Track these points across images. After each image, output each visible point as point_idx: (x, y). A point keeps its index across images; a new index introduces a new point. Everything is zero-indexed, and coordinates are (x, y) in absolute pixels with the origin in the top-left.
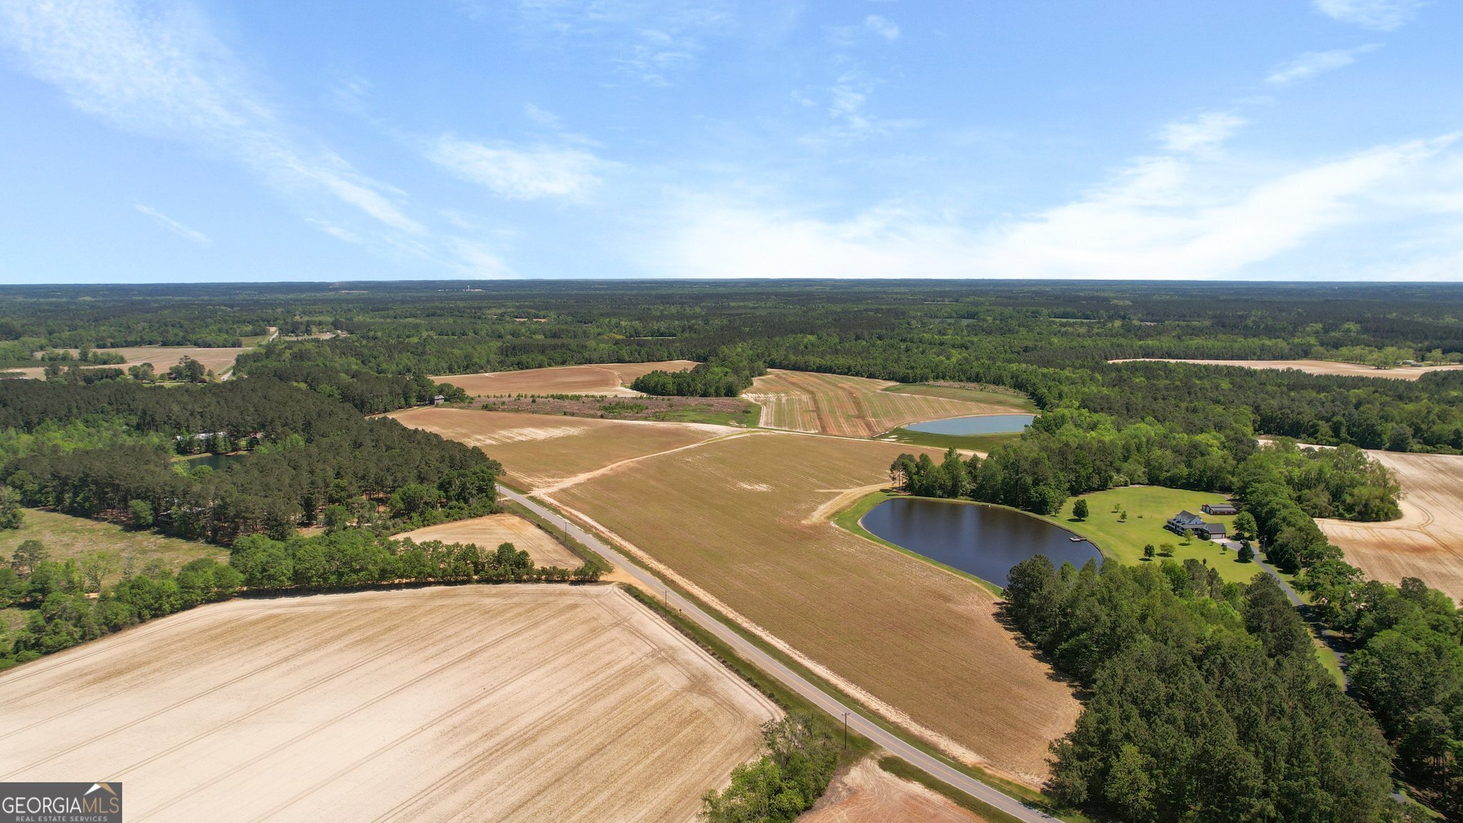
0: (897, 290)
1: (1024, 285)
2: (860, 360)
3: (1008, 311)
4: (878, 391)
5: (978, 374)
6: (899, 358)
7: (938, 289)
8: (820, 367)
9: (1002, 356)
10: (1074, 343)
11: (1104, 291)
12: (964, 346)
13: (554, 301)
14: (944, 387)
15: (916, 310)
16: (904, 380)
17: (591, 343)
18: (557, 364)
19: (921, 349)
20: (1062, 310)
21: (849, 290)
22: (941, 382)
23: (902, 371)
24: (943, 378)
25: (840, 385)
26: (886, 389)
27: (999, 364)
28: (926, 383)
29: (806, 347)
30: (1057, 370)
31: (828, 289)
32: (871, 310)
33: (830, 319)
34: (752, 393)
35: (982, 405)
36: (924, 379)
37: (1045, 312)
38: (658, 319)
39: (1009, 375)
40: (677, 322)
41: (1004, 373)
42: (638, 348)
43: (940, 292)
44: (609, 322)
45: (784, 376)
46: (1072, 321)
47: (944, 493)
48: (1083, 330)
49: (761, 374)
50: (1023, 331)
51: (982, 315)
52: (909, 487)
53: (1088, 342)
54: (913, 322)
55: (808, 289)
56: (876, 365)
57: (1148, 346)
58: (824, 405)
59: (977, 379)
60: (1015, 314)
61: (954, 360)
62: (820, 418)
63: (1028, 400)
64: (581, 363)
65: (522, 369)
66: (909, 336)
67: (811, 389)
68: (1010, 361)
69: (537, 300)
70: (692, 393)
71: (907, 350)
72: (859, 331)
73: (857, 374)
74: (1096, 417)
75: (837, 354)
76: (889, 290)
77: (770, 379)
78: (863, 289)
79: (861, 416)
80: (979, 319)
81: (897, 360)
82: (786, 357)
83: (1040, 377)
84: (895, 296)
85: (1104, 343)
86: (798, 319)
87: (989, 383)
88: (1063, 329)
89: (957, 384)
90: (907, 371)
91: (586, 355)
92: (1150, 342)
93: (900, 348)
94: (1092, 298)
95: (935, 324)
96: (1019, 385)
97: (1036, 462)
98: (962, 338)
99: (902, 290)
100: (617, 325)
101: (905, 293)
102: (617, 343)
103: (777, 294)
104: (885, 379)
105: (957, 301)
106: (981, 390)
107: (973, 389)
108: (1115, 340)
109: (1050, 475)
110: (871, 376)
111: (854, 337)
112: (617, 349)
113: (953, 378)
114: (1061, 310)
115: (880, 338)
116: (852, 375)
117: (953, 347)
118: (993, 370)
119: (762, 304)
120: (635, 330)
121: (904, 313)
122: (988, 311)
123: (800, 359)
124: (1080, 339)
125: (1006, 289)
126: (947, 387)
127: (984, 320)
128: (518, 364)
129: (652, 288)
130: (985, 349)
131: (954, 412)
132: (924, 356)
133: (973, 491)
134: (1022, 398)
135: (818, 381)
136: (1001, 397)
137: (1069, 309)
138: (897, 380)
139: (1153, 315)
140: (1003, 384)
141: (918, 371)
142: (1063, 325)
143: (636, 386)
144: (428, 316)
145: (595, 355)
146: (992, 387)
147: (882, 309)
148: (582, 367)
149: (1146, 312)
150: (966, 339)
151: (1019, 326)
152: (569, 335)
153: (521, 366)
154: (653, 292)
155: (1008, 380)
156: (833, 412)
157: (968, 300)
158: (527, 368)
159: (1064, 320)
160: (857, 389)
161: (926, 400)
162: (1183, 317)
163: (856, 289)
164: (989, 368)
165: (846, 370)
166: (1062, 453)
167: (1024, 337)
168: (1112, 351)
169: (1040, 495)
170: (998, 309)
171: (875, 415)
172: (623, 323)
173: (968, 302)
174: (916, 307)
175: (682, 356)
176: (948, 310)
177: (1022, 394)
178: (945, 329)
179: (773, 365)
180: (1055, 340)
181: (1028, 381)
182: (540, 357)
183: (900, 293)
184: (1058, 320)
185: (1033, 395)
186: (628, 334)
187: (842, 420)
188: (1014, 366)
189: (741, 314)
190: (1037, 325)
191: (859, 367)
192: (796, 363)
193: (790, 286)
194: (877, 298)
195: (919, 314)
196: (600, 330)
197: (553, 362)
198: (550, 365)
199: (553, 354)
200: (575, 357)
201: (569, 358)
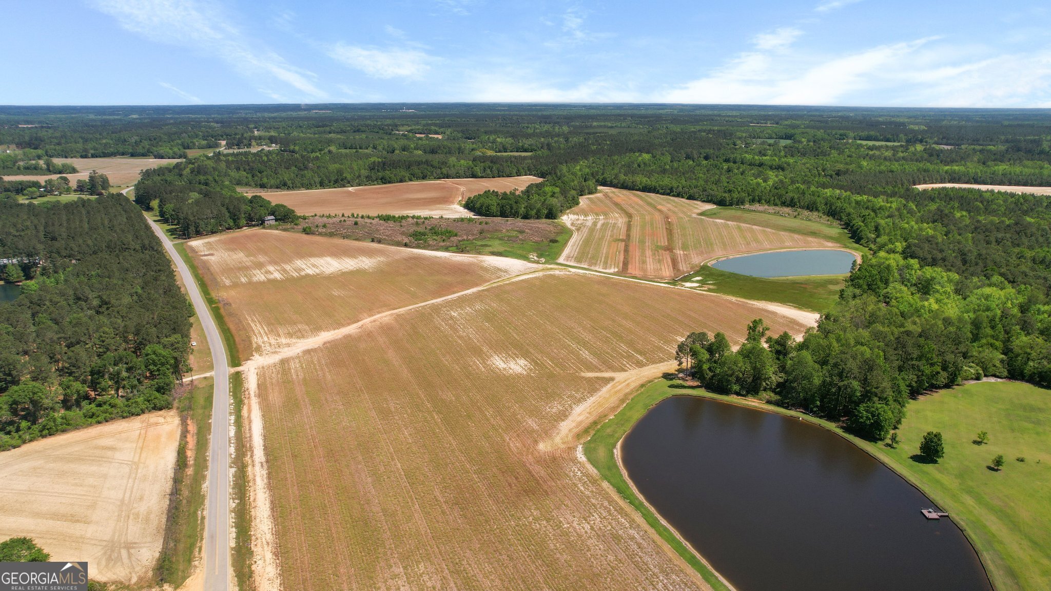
0: (730, 113)
1: (832, 111)
2: (683, 181)
3: (820, 133)
4: (694, 216)
5: (792, 199)
6: (719, 179)
7: (763, 113)
8: (646, 187)
9: (816, 179)
10: (882, 167)
11: (898, 116)
12: (780, 168)
13: (459, 120)
14: (759, 212)
15: (743, 132)
16: (721, 203)
18: (418, 178)
19: (741, 170)
20: (867, 133)
21: (691, 113)
22: (757, 206)
23: (719, 194)
24: (759, 201)
25: (659, 207)
26: (702, 214)
27: (813, 188)
28: (742, 207)
29: (639, 166)
30: (870, 198)
31: (676, 112)
32: (704, 132)
33: (669, 139)
34: (574, 214)
35: (796, 236)
36: (740, 202)
37: (851, 134)
38: (528, 136)
39: (823, 201)
40: (542, 139)
41: (818, 200)
42: (491, 165)
43: (765, 116)
44: (489, 138)
45: (611, 195)
46: (877, 144)
47: (742, 387)
48: (889, 154)
49: (590, 193)
50: (834, 153)
51: (798, 137)
52: (695, 373)
53: (896, 166)
54: (738, 142)
55: (661, 111)
56: (696, 187)
57: (954, 172)
58: (636, 232)
59: (791, 204)
60: (826, 136)
61: (770, 183)
62: (626, 251)
63: (841, 231)
64: (439, 178)
65: (385, 183)
66: (732, 156)
67: (631, 211)
68: (824, 186)
69: (446, 119)
70: (515, 215)
71: (729, 170)
72: (689, 150)
73: (678, 195)
74: (929, 272)
75: (664, 173)
76: (723, 113)
77: (598, 199)
78: (703, 112)
79: (669, 249)
80: (795, 141)
81: (717, 182)
82: (616, 176)
83: (853, 204)
84: (727, 119)
85: (912, 167)
86: (641, 138)
87: (803, 208)
88: (871, 153)
89: (771, 209)
90: (724, 195)
91: (444, 170)
92: (956, 168)
93: (722, 168)
94: (891, 123)
95: (756, 144)
96: (833, 213)
97: (869, 366)
98: (779, 160)
99: (734, 113)
101: (736, 116)
103: (632, 116)
104: (704, 201)
105: (777, 123)
106: (795, 217)
107: (787, 217)
108: (921, 165)
109: (886, 384)
110: (691, 198)
111: (685, 156)
112: (472, 166)
113: (768, 202)
114: (863, 134)
115: (706, 158)
116: (674, 196)
117: (771, 168)
118: (807, 196)
119: (618, 124)
120: (503, 146)
121: (731, 134)
122: (803, 133)
123: (629, 179)
124: (888, 163)
125: (818, 114)
126: (761, 212)
127: (800, 142)
128: (381, 179)
129: (540, 110)
130: (800, 172)
131: (766, 245)
132: (743, 177)
133: (779, 385)
134: (836, 230)
135: (641, 202)
136: (814, 226)
137: (872, 133)
138: (715, 203)
139: (948, 139)
140: (817, 210)
141: (735, 195)
142: (871, 148)
143: (469, 206)
144: (355, 132)
145: (452, 171)
146: (806, 213)
147: (714, 131)
148: (438, 182)
149: (941, 137)
150: (783, 160)
151: (830, 148)
153: (384, 181)
154: (540, 113)
155: (822, 207)
156: (642, 242)
157: (786, 123)
158: (390, 182)
159: (870, 143)
160: (674, 212)
161: (739, 227)
162: (976, 141)
163: (698, 112)
164: (804, 193)
165: (669, 191)
166: (900, 344)
167: (835, 161)
168: (921, 176)
169: (873, 416)
170: (811, 132)
171: (685, 247)
172: (499, 140)
173: (786, 125)
174: (743, 129)
175: (529, 172)
176: (769, 131)
177: (836, 223)
178: (765, 149)
179: (604, 184)
180: (865, 163)
181: (842, 210)
182: (403, 173)
183: (732, 116)
184: (864, 143)
185: (847, 225)
186: (497, 150)
187: (648, 253)
188: (828, 192)
189: (597, 133)
190: (847, 148)
191: (680, 189)
192: (624, 182)
193: (647, 109)
194: (712, 120)
195: (744, 135)
196: (475, 146)
197: (414, 177)
198: (411, 180)
199: (416, 170)
200: (434, 173)
201: (429, 173)
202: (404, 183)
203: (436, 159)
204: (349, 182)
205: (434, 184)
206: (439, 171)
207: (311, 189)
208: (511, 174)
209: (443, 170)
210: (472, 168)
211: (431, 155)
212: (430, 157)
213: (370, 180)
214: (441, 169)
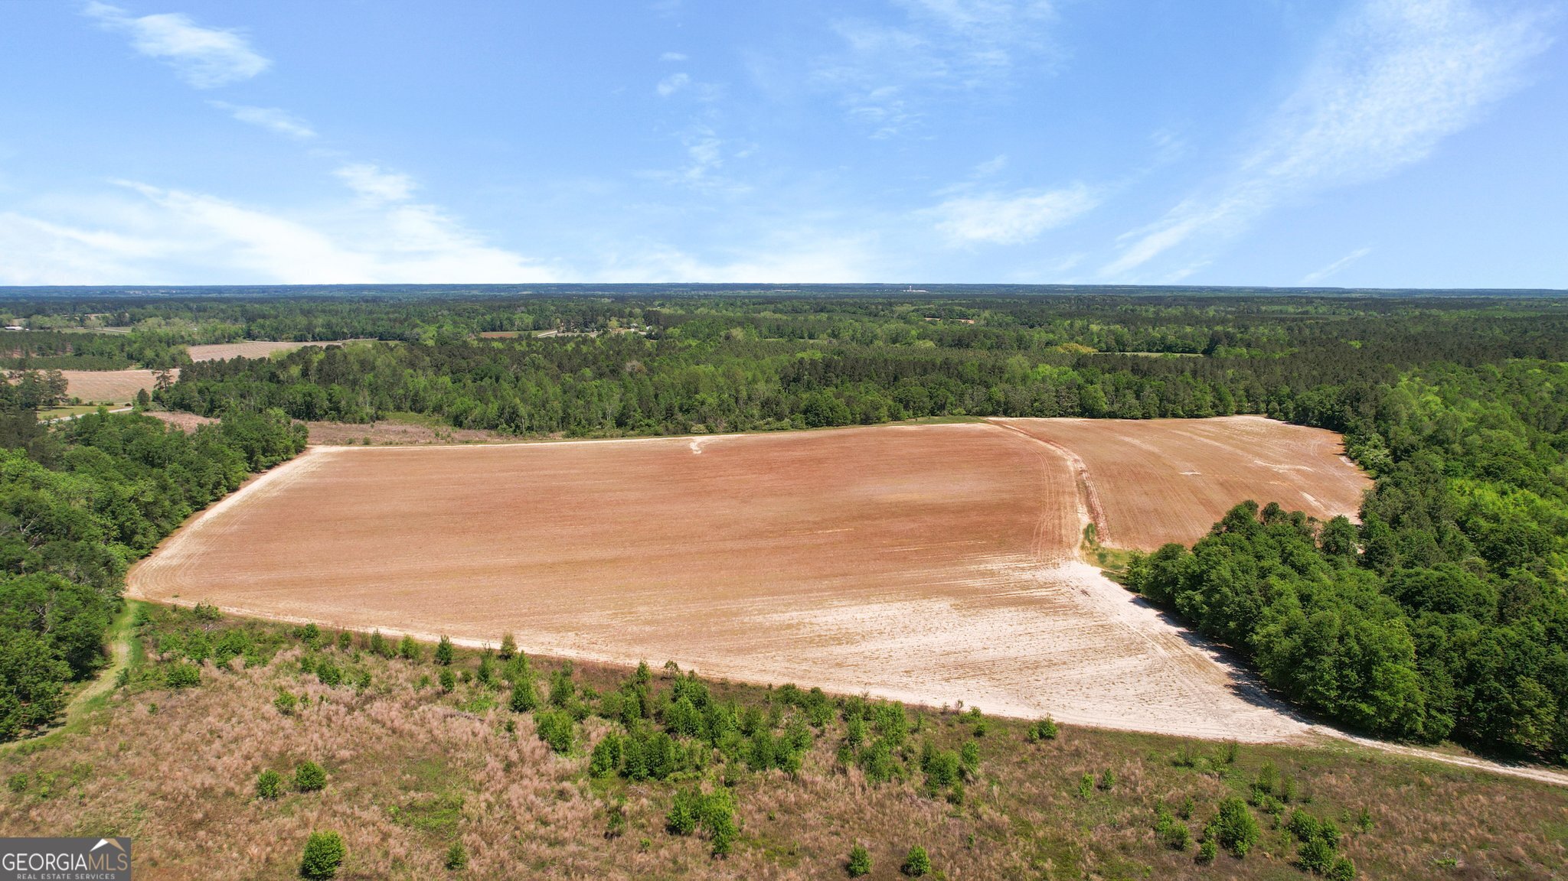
17: (1017, 362)
38: (1157, 323)
42: (1136, 379)
44: (1071, 325)
64: (982, 413)
65: (814, 425)
91: (998, 392)
100: (1085, 331)
102: (1080, 363)
112: (1080, 381)
120: (1117, 339)
128: (805, 412)
145: (1021, 395)
148: (979, 426)
152: (989, 342)
153: (815, 417)
158: (829, 423)
172: (1094, 328)
182: (874, 396)
186: (1103, 345)
196: (1051, 336)
197: (907, 407)
198: (895, 417)
199: (913, 387)
200: (967, 397)
201: (952, 399)
202: (874, 428)
203: (973, 358)
204: (703, 420)
205: (967, 434)
206: (980, 392)
207: (583, 436)
208: (1199, 408)
209: (994, 389)
210: (1079, 387)
211: (955, 351)
212: (954, 355)
213: (772, 414)
214: (988, 387)
